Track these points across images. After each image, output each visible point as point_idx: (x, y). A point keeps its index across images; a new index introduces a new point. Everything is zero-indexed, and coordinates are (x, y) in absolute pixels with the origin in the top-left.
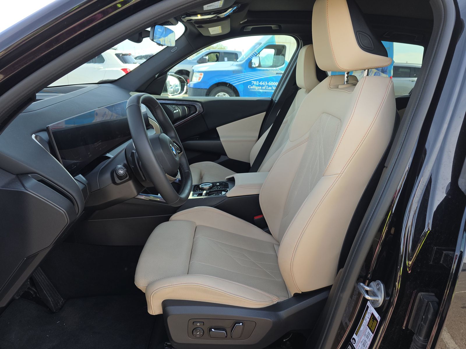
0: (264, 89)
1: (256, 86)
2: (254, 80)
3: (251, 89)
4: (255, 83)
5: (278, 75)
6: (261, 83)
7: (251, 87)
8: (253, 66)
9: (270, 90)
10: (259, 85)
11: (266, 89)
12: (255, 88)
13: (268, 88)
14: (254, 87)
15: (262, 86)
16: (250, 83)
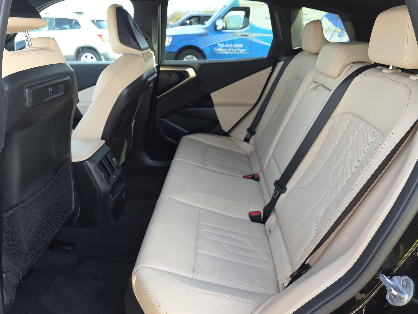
0: (229, 51)
1: (222, 48)
2: (220, 43)
3: (216, 51)
4: (221, 45)
5: (242, 37)
6: (226, 46)
7: (217, 50)
8: (218, 28)
9: (235, 52)
10: (225, 48)
11: (231, 51)
12: (221, 50)
13: (233, 49)
14: (219, 49)
15: (228, 48)
16: (216, 46)
